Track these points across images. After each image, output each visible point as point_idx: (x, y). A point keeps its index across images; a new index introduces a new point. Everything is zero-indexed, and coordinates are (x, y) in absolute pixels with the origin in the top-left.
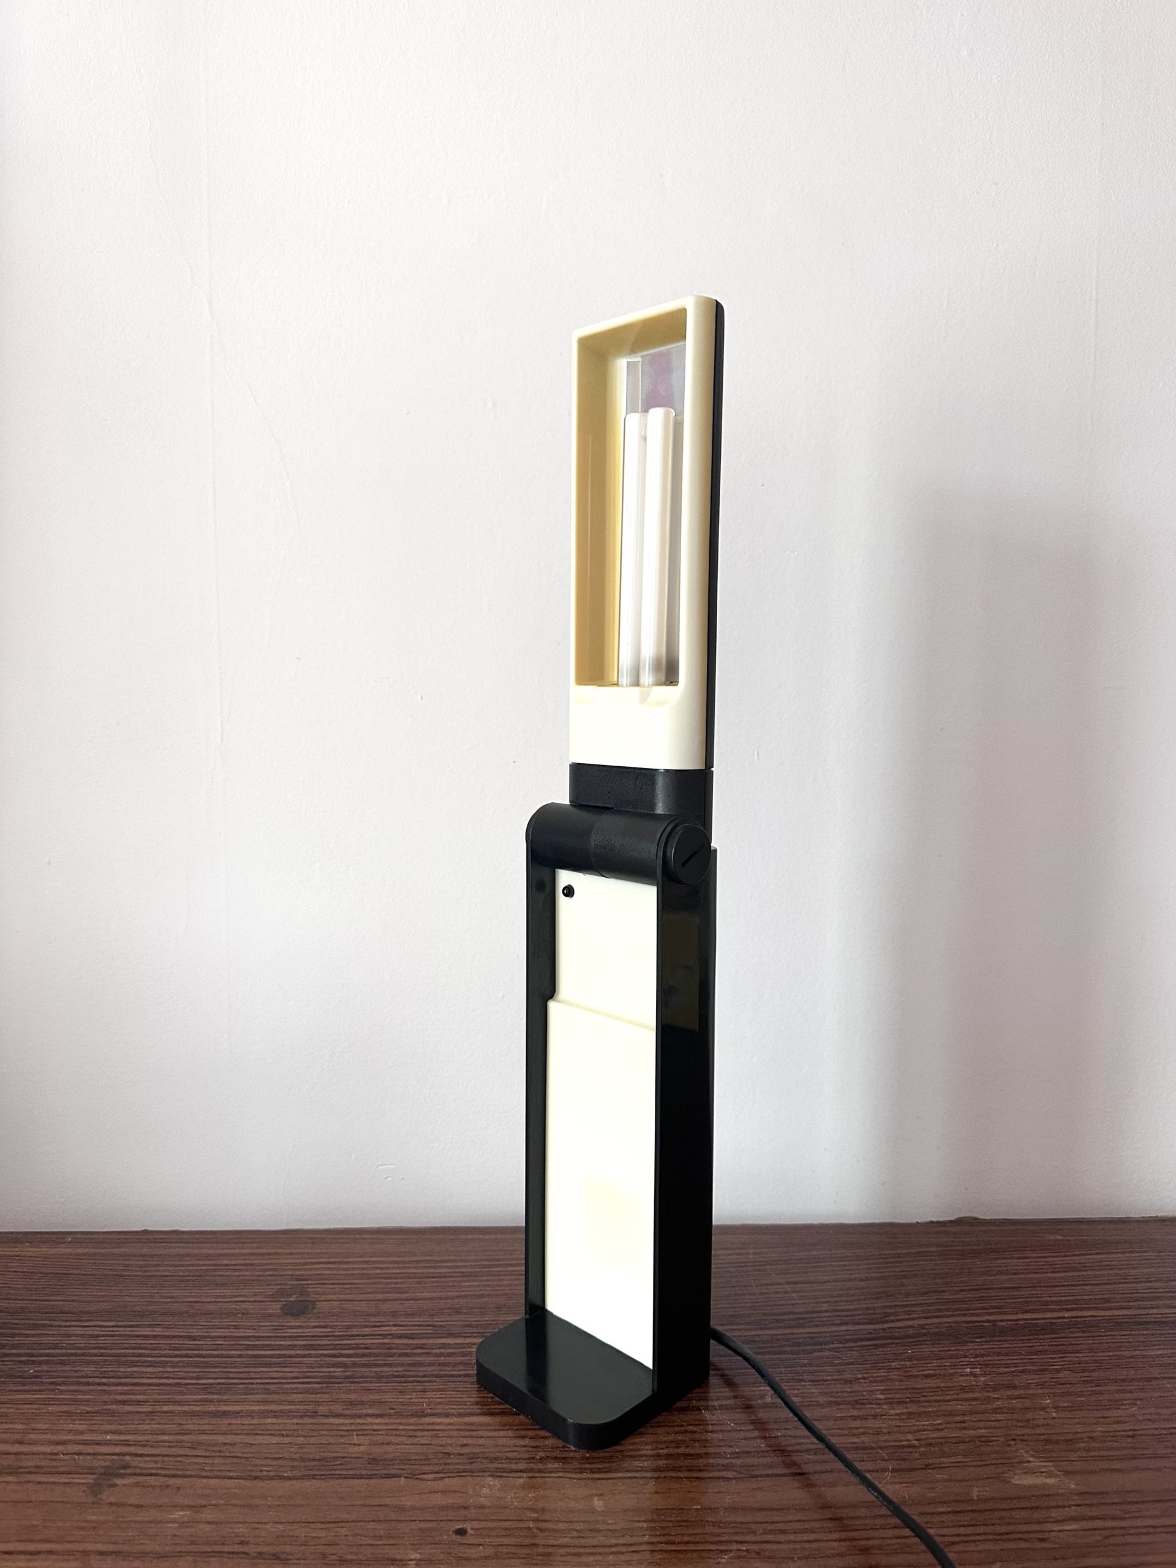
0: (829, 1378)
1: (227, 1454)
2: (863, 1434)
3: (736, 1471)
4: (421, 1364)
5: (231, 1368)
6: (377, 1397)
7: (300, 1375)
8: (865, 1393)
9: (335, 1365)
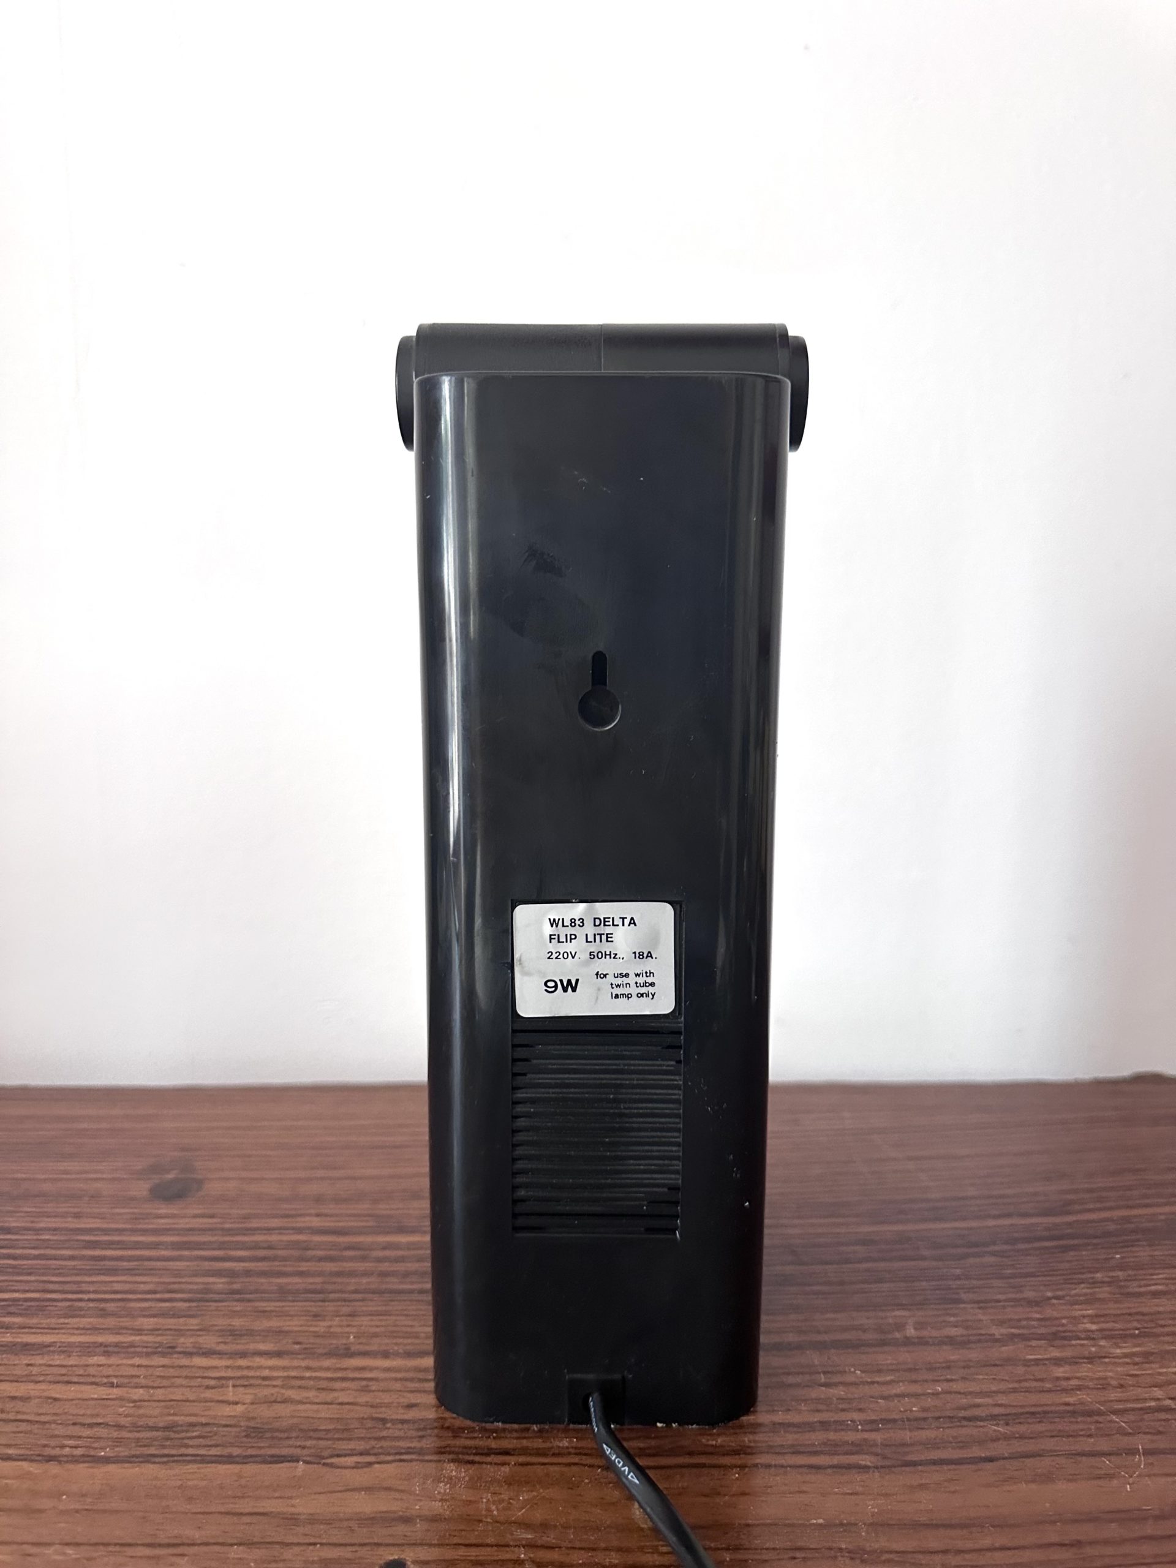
0: (1000, 1297)
1: (11, 1416)
2: (1079, 1388)
3: (877, 1455)
4: (352, 1274)
5: (54, 1275)
6: (274, 1323)
7: (160, 1288)
8: (1064, 1321)
9: (219, 1273)
